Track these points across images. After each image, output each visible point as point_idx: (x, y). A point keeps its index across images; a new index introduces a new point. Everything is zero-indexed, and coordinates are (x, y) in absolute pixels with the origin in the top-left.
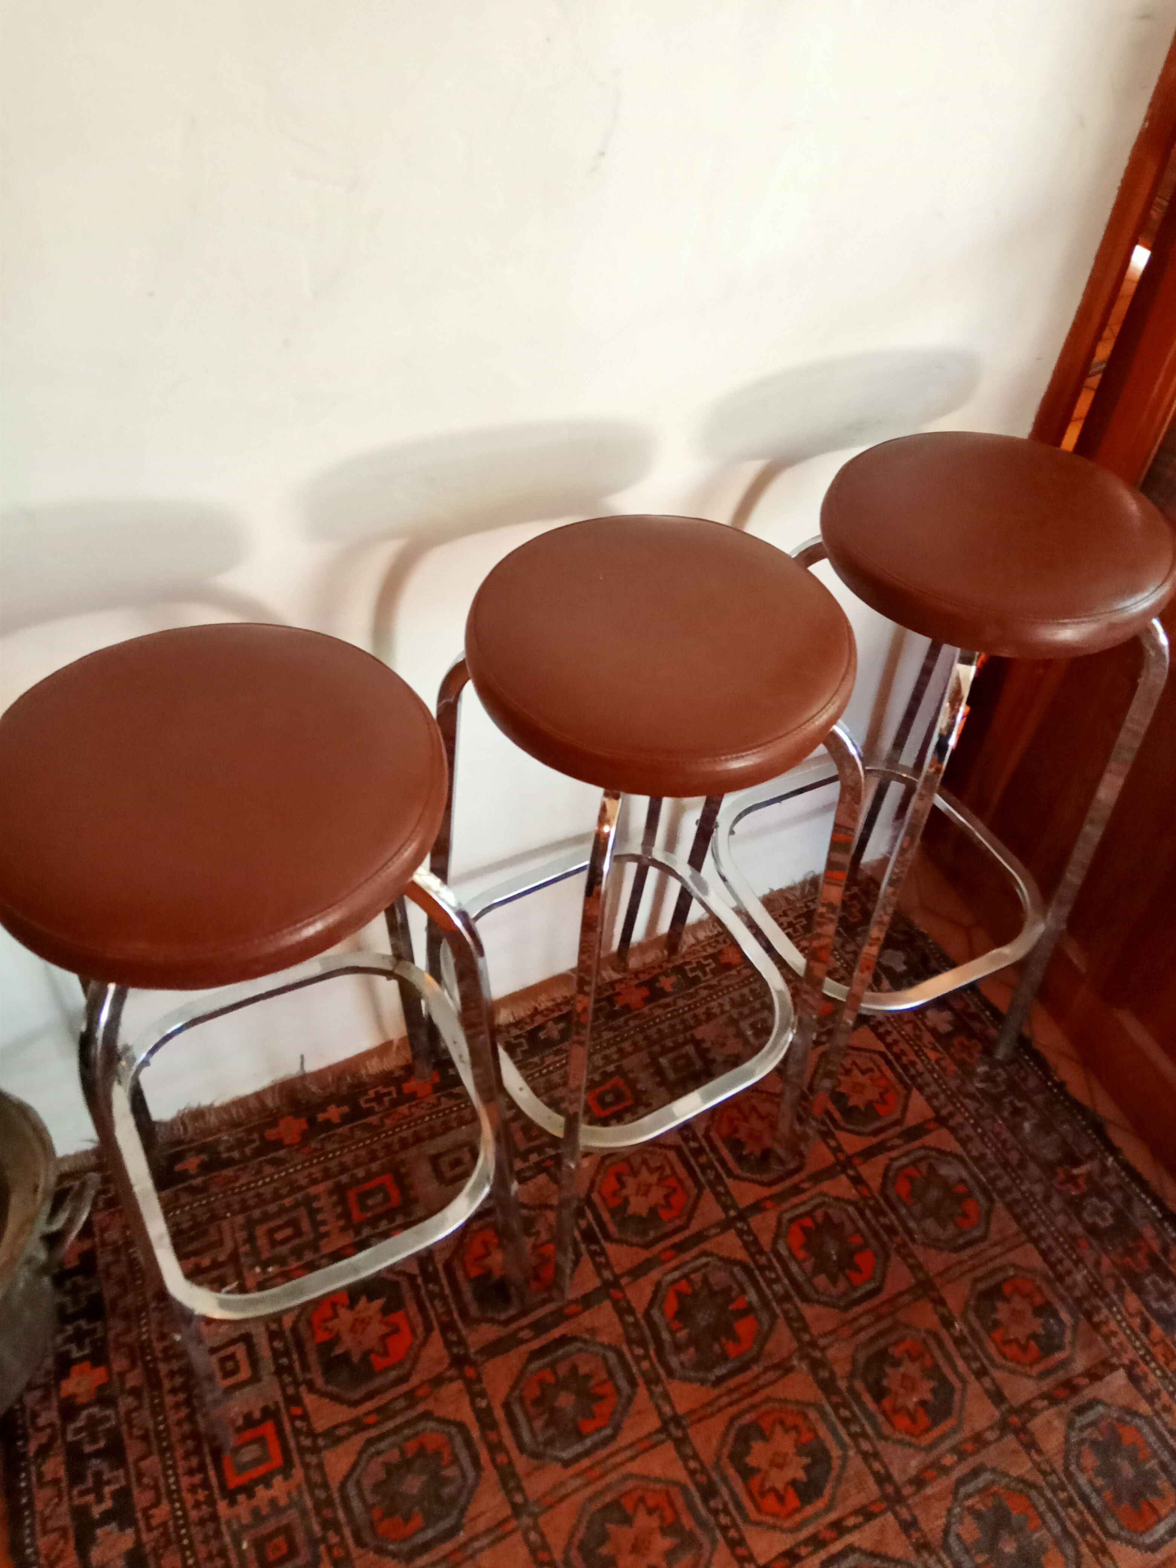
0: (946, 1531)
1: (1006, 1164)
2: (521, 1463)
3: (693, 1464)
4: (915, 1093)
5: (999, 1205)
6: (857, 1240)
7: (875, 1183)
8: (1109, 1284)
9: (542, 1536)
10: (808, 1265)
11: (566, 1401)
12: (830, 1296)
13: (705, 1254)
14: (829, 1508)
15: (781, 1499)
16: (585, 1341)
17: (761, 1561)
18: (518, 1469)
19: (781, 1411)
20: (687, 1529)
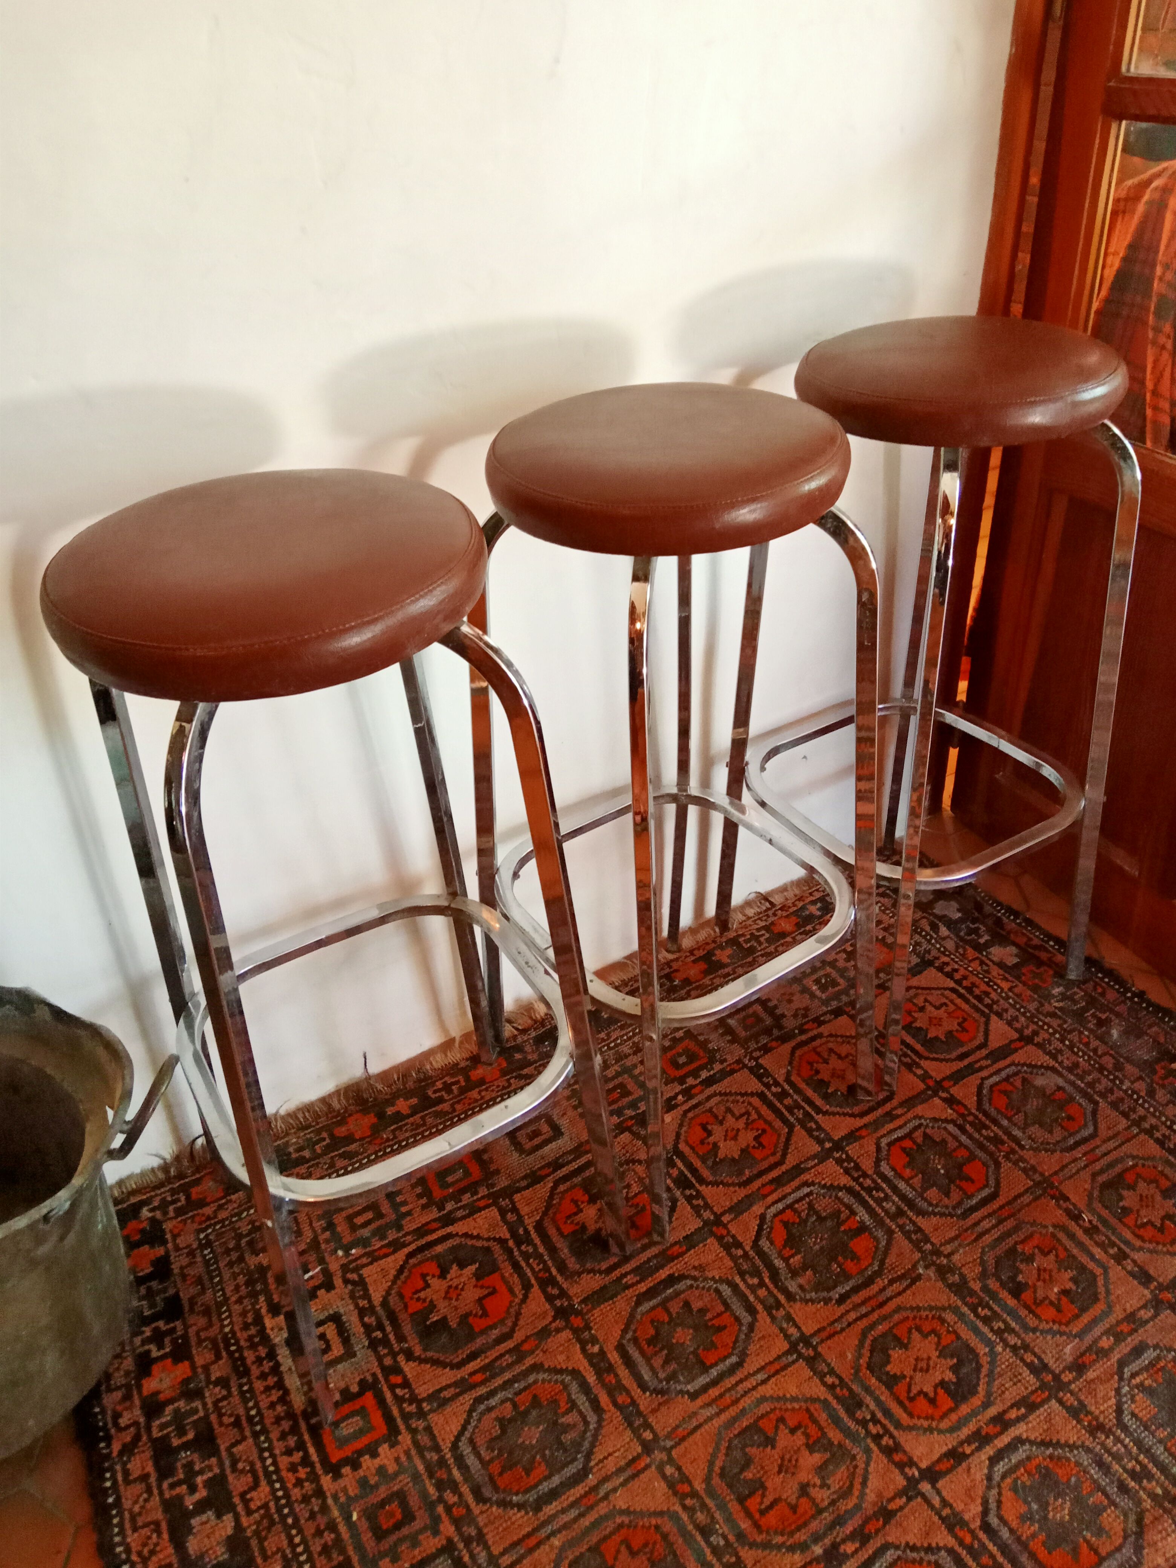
0: (1119, 1411)
1: (1101, 1069)
2: (645, 1401)
3: (829, 1380)
4: (994, 1018)
6: (962, 1154)
7: (971, 1102)
9: (679, 1469)
10: (917, 1181)
11: (684, 1336)
12: (947, 1207)
13: (806, 1184)
14: (986, 1405)
15: (932, 1401)
16: (695, 1279)
17: (923, 1465)
18: (642, 1408)
19: (915, 1318)
20: (836, 1443)
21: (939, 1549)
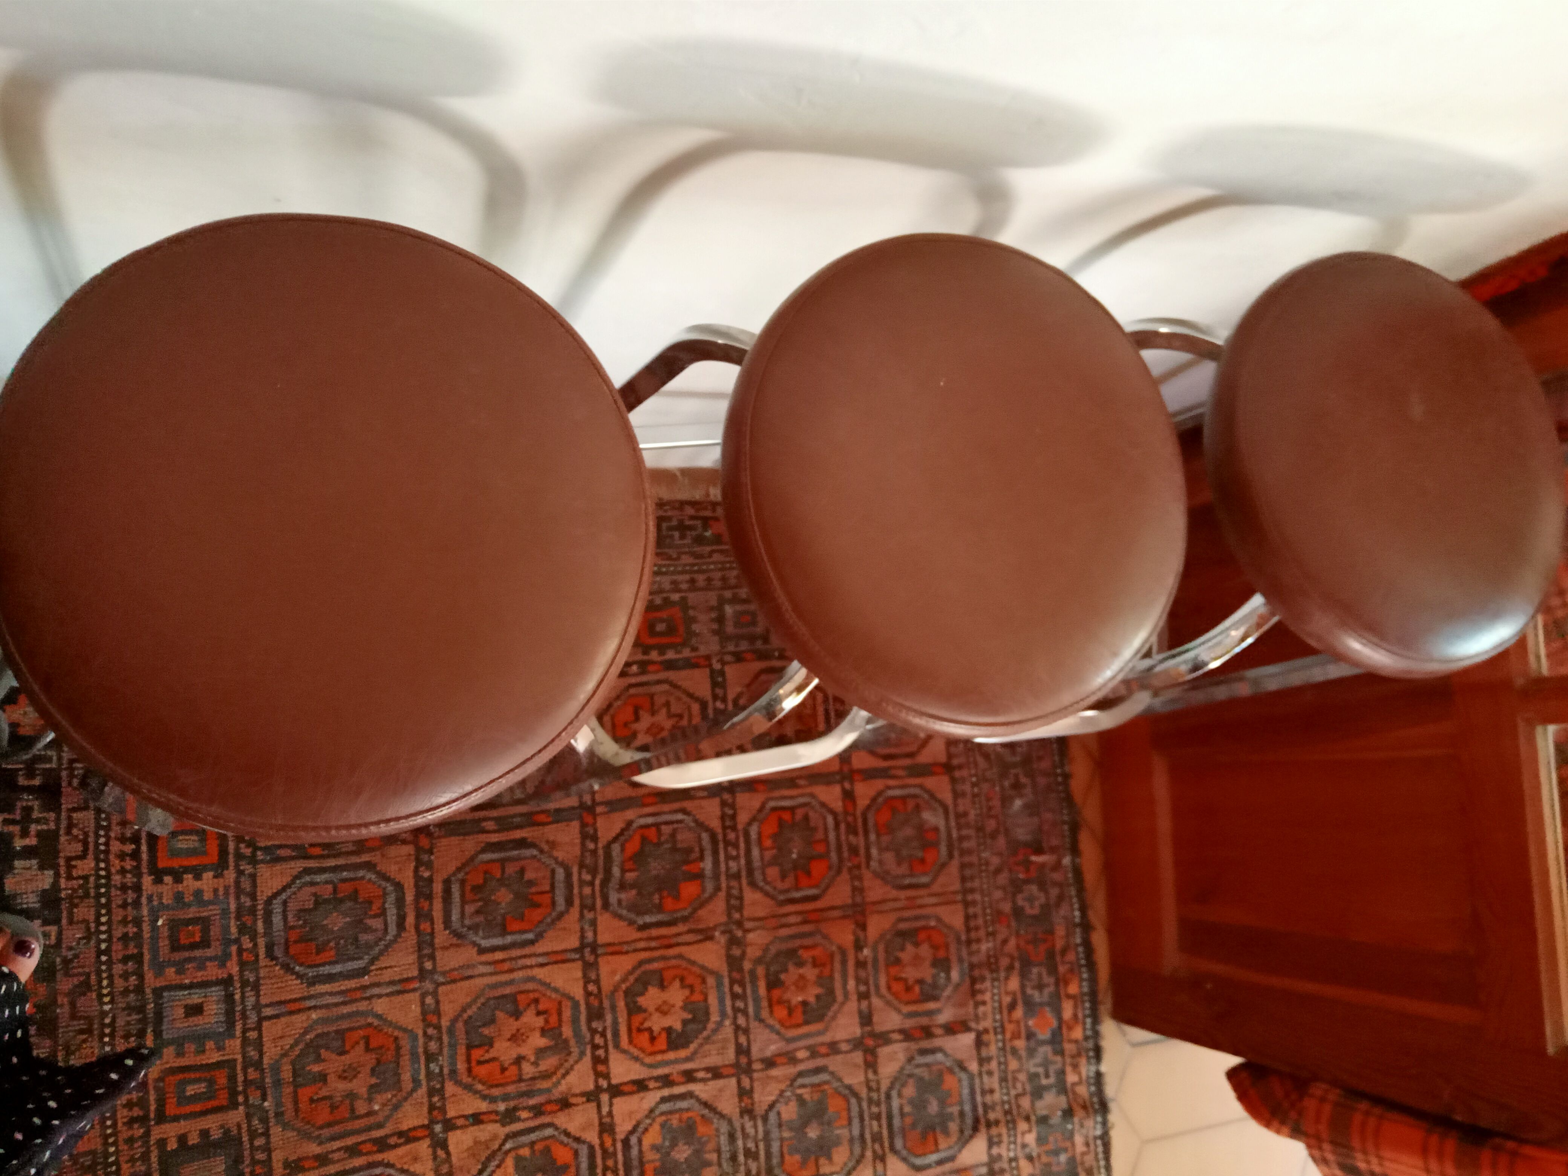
0: (771, 1106)
1: (980, 829)
2: (442, 937)
3: (591, 987)
5: (955, 863)
6: (820, 849)
7: (862, 803)
8: (1004, 962)
9: (438, 1002)
10: (768, 854)
11: (504, 897)
12: (775, 888)
13: (684, 811)
14: (688, 1059)
15: (653, 1039)
16: (542, 851)
17: (614, 1081)
18: (437, 941)
19: (686, 969)
20: (564, 1037)
21: (584, 1142)
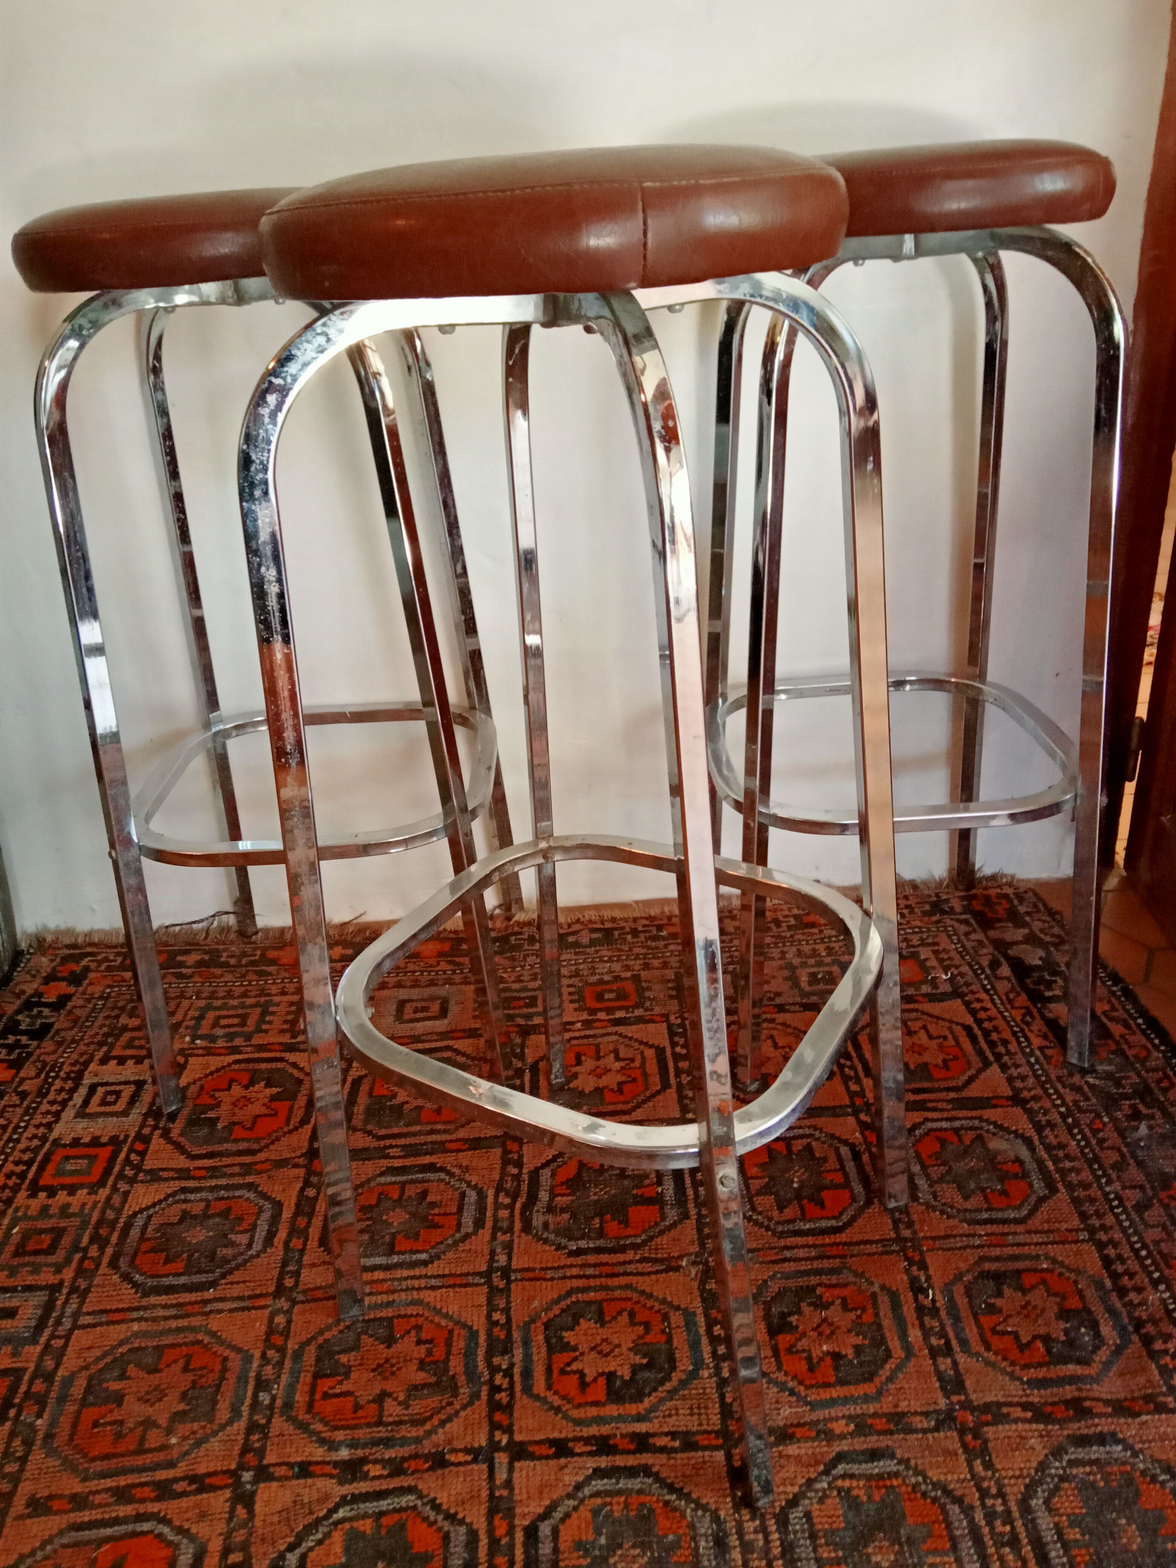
0: (793, 1502)
2: (313, 1254)
3: (497, 1316)
4: (995, 1068)
5: (1062, 1196)
6: (835, 1178)
9: (289, 1322)
11: (397, 1218)
12: (770, 1219)
14: (640, 1418)
15: (584, 1385)
17: (518, 1438)
19: (637, 1303)
